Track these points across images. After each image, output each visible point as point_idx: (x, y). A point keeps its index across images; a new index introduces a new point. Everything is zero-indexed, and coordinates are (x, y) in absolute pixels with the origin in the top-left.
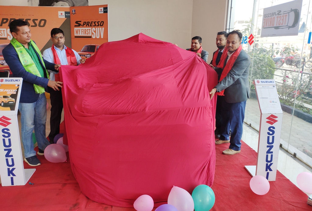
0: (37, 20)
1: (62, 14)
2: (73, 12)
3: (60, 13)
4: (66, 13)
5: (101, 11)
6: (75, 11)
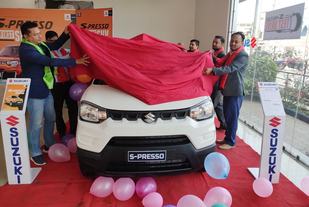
0: (44, 22)
1: (68, 16)
2: (79, 14)
3: (66, 15)
4: (72, 15)
5: (106, 14)
6: (81, 14)
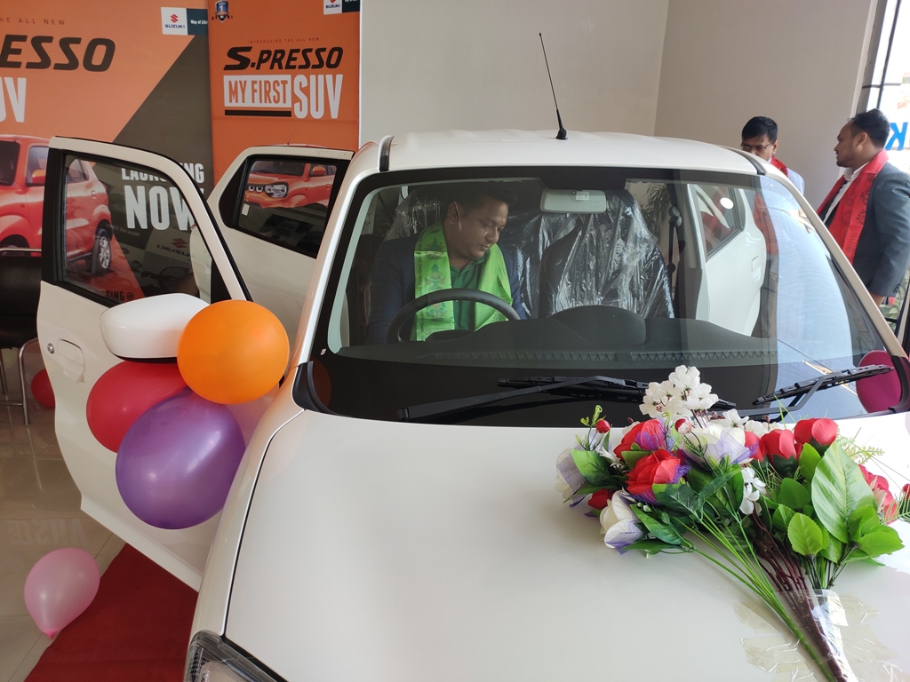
0: (77, 41)
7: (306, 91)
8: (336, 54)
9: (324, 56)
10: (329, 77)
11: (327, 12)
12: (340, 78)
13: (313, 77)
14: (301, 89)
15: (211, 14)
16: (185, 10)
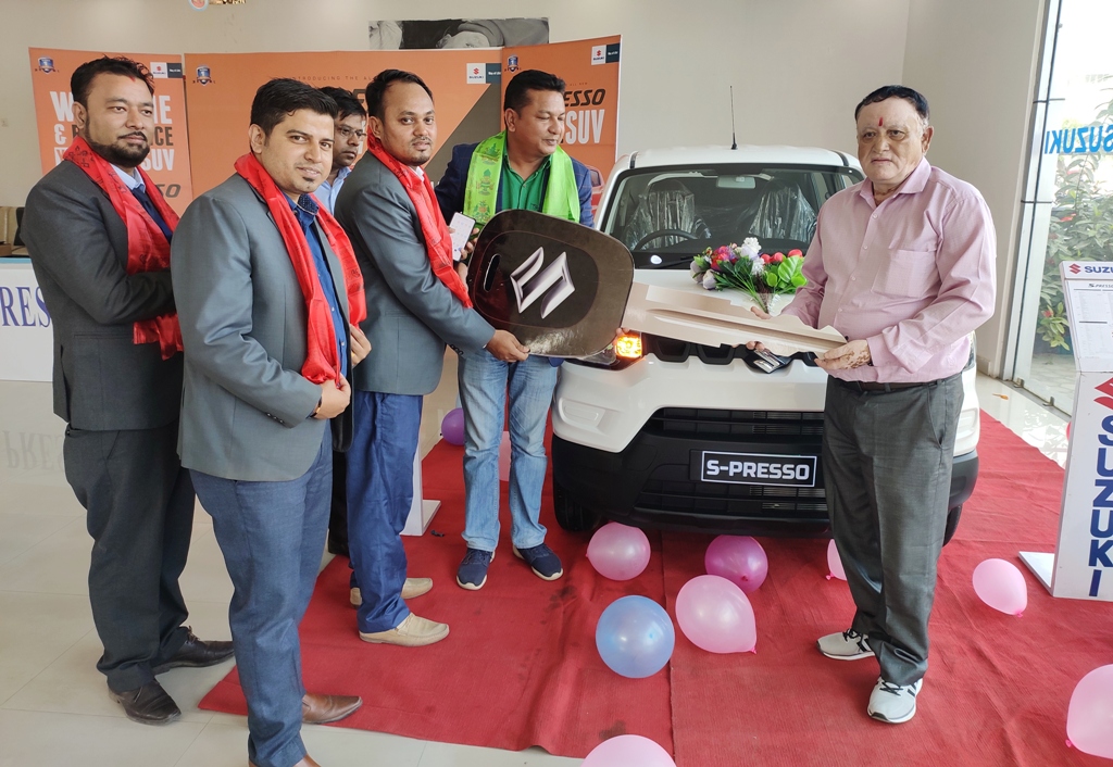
2: (510, 64)
5: (597, 57)
6: (517, 60)
7: (575, 123)
8: (600, 94)
9: (591, 96)
10: (594, 112)
11: (594, 63)
12: (602, 112)
13: (581, 112)
14: (572, 121)
15: (504, 67)
16: (484, 65)
